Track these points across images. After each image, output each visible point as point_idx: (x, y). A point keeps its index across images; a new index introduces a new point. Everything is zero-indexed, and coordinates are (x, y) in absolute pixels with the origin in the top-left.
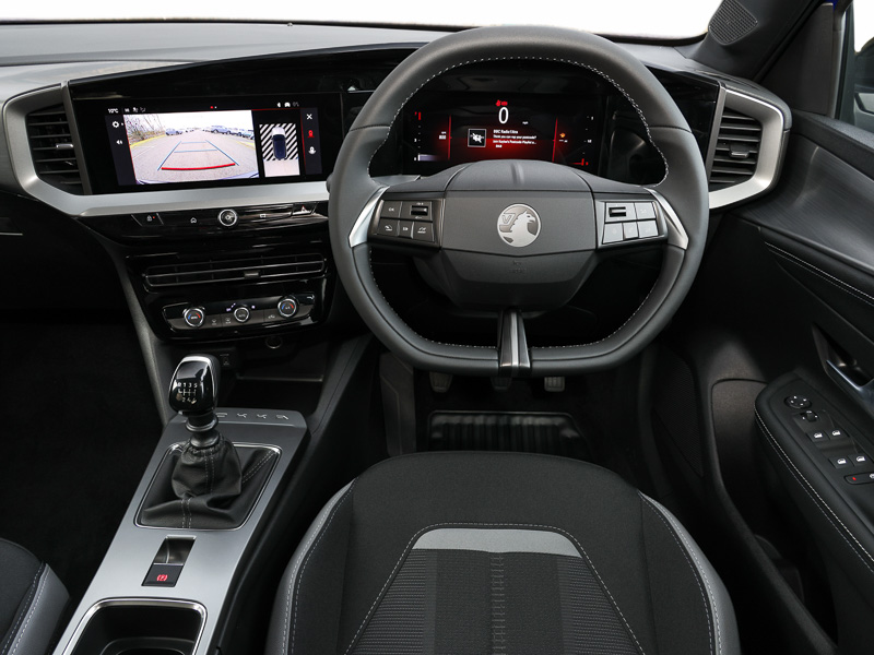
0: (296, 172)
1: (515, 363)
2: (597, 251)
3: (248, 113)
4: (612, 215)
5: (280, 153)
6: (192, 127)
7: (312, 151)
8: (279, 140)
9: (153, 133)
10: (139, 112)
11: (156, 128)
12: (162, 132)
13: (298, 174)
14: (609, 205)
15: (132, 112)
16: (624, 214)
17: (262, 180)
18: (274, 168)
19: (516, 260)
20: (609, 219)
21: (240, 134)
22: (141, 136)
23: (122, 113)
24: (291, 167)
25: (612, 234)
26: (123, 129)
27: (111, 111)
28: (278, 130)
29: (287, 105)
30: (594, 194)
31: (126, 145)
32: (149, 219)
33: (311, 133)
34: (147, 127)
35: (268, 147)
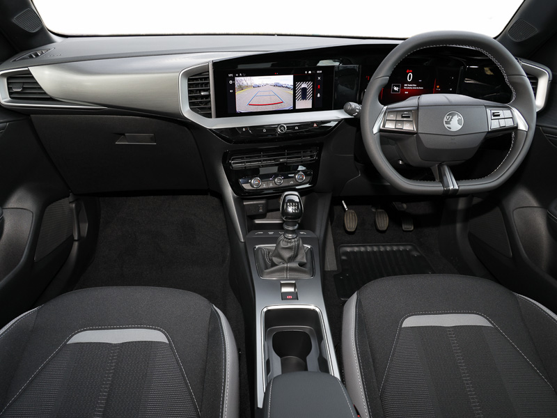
0: (310, 106)
1: (451, 187)
2: (488, 132)
3: (291, 77)
4: (494, 116)
5: (304, 97)
6: (265, 83)
7: (319, 95)
8: (304, 90)
9: (247, 87)
10: (243, 76)
11: (249, 84)
12: (251, 86)
13: (311, 107)
14: (493, 111)
15: (239, 76)
16: (499, 115)
17: (294, 110)
18: (301, 104)
19: (453, 137)
20: (493, 118)
21: (287, 87)
22: (241, 88)
23: (235, 76)
24: (308, 104)
25: (495, 124)
26: (234, 84)
27: (230, 75)
28: (304, 85)
29: (310, 72)
30: (486, 107)
31: (234, 92)
32: (244, 129)
33: (319, 87)
34: (245, 83)
35: (299, 94)
